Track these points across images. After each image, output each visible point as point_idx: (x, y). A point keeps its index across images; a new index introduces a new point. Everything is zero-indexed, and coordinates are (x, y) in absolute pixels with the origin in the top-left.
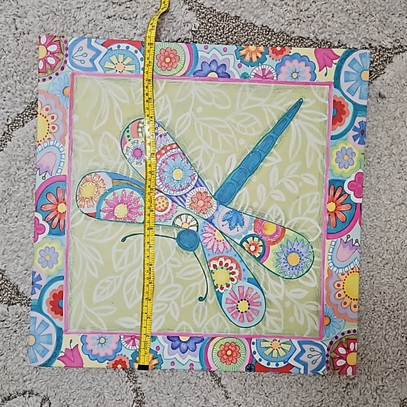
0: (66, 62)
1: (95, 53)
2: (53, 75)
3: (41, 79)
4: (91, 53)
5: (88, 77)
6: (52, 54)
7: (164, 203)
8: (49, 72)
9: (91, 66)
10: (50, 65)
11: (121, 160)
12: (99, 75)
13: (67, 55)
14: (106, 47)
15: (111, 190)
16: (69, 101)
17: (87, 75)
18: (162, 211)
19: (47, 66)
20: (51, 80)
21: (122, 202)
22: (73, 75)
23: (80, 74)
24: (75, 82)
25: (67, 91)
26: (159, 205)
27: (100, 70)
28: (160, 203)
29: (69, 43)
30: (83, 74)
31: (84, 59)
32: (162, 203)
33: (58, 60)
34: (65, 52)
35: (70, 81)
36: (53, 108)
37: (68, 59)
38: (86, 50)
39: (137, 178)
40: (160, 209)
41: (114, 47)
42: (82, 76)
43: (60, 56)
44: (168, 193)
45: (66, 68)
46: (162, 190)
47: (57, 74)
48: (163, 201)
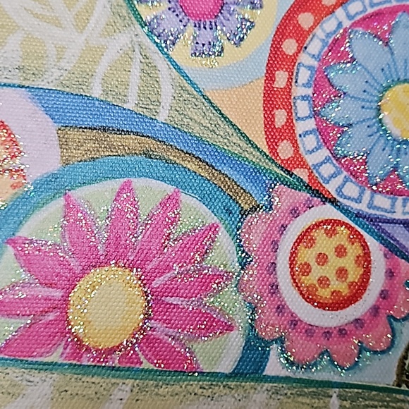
7: (349, 262)
11: (110, 30)
15: (53, 186)
18: (338, 303)
21: (116, 253)
26: (317, 272)
28: (322, 259)
32: (335, 262)
39: (198, 122)
40: (324, 293)
44: (363, 207)
46: (331, 188)
48: (341, 251)
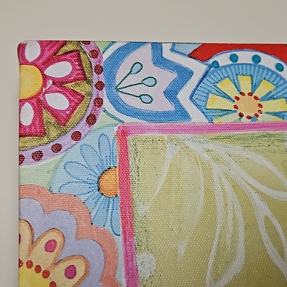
0: (99, 102)
1: (174, 75)
2: (66, 141)
3: (28, 154)
4: (167, 78)
5: (165, 136)
6: (60, 84)
8: (53, 132)
9: (169, 107)
10: (54, 113)
12: (197, 129)
13: (100, 86)
14: (203, 60)
16: (118, 212)
17: (164, 131)
19: (46, 115)
20: (59, 156)
22: (123, 134)
23: (142, 130)
24: (131, 155)
25: (111, 180)
27: (197, 117)
29: (105, 56)
30: (150, 130)
31: (150, 91)
33: (76, 99)
34: (95, 78)
35: (116, 153)
36: (71, 238)
37: (104, 94)
38: (150, 69)
41: (223, 59)
42: (149, 135)
43: (82, 88)
45: (102, 117)
47: (77, 136)
